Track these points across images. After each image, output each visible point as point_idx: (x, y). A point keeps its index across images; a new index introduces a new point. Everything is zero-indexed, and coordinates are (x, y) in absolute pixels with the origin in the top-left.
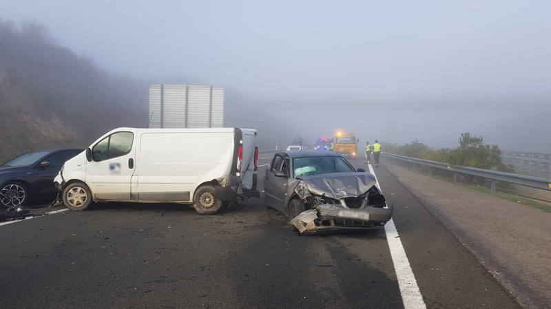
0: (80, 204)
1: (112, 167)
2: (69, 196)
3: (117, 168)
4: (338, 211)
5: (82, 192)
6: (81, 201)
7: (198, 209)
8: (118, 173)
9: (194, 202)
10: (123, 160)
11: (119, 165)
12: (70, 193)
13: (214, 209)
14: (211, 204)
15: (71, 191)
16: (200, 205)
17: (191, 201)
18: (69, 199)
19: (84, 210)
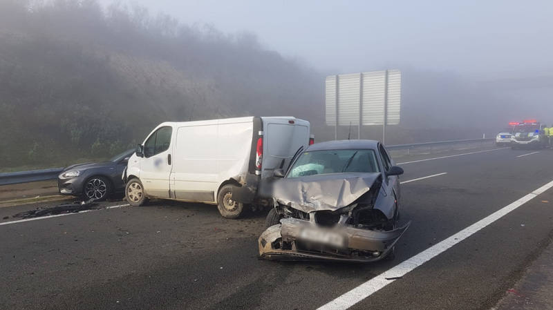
0: (137, 199)
1: (157, 164)
2: (130, 191)
3: (160, 164)
4: (302, 229)
5: (138, 187)
6: (138, 197)
7: (221, 212)
9: (218, 203)
10: (163, 155)
11: (161, 161)
12: (130, 189)
13: (236, 213)
14: (233, 207)
15: (131, 187)
16: (223, 207)
17: (216, 202)
18: (130, 194)
19: (140, 206)
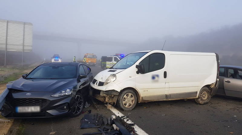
0: (131, 105)
1: (153, 78)
2: (124, 100)
3: (156, 78)
6: (131, 103)
7: (201, 102)
8: (157, 81)
9: (199, 98)
10: (160, 72)
11: (158, 76)
12: (124, 98)
13: (208, 101)
14: (206, 98)
15: (125, 96)
16: (202, 100)
17: (197, 97)
18: (124, 102)
19: (133, 109)
